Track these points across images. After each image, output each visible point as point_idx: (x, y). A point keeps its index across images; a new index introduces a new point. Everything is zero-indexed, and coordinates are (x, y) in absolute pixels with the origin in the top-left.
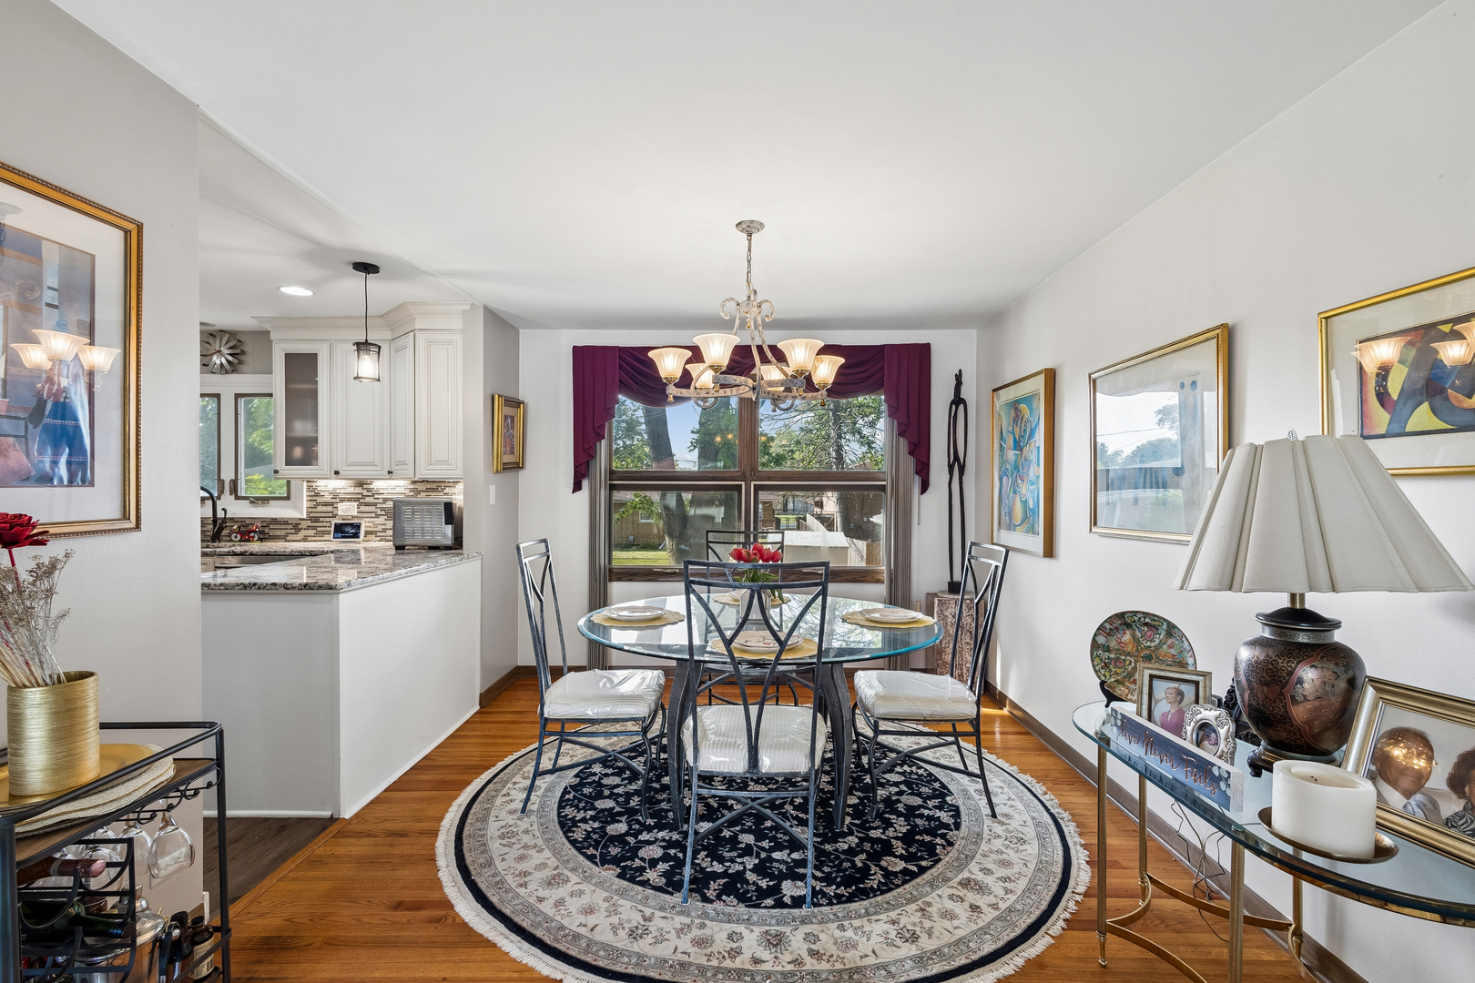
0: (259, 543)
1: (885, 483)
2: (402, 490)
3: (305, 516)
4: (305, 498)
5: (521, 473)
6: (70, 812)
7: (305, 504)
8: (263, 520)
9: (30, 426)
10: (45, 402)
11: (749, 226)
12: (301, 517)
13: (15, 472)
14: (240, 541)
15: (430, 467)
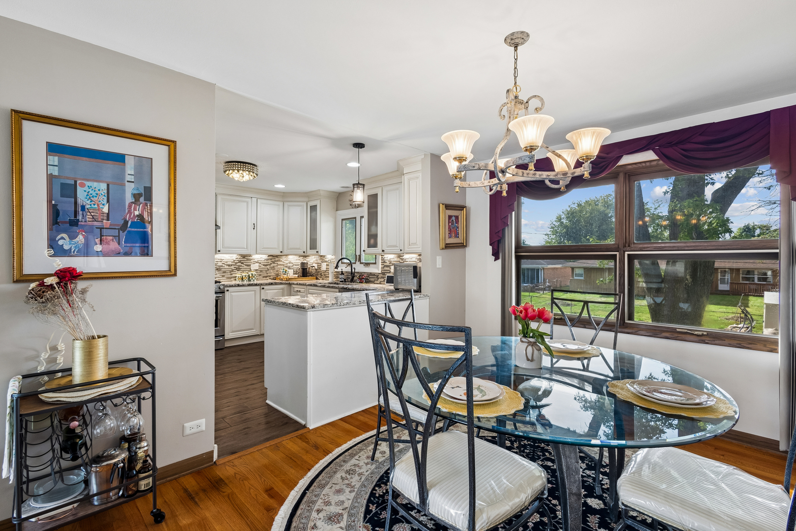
0: (365, 284)
1: (777, 251)
2: (414, 259)
3: (380, 272)
4: (380, 264)
5: (467, 249)
6: (62, 397)
7: (380, 266)
8: (367, 273)
9: (121, 232)
10: (128, 222)
11: (512, 39)
12: (378, 272)
13: (113, 251)
14: (360, 283)
15: (410, 247)
